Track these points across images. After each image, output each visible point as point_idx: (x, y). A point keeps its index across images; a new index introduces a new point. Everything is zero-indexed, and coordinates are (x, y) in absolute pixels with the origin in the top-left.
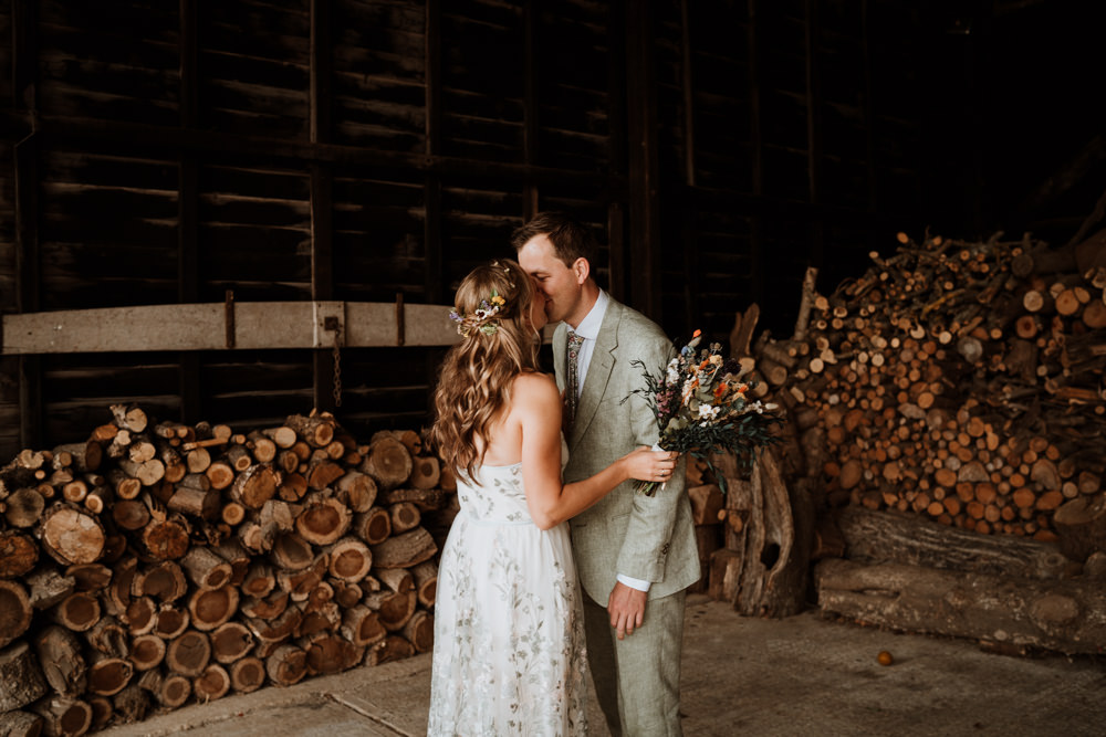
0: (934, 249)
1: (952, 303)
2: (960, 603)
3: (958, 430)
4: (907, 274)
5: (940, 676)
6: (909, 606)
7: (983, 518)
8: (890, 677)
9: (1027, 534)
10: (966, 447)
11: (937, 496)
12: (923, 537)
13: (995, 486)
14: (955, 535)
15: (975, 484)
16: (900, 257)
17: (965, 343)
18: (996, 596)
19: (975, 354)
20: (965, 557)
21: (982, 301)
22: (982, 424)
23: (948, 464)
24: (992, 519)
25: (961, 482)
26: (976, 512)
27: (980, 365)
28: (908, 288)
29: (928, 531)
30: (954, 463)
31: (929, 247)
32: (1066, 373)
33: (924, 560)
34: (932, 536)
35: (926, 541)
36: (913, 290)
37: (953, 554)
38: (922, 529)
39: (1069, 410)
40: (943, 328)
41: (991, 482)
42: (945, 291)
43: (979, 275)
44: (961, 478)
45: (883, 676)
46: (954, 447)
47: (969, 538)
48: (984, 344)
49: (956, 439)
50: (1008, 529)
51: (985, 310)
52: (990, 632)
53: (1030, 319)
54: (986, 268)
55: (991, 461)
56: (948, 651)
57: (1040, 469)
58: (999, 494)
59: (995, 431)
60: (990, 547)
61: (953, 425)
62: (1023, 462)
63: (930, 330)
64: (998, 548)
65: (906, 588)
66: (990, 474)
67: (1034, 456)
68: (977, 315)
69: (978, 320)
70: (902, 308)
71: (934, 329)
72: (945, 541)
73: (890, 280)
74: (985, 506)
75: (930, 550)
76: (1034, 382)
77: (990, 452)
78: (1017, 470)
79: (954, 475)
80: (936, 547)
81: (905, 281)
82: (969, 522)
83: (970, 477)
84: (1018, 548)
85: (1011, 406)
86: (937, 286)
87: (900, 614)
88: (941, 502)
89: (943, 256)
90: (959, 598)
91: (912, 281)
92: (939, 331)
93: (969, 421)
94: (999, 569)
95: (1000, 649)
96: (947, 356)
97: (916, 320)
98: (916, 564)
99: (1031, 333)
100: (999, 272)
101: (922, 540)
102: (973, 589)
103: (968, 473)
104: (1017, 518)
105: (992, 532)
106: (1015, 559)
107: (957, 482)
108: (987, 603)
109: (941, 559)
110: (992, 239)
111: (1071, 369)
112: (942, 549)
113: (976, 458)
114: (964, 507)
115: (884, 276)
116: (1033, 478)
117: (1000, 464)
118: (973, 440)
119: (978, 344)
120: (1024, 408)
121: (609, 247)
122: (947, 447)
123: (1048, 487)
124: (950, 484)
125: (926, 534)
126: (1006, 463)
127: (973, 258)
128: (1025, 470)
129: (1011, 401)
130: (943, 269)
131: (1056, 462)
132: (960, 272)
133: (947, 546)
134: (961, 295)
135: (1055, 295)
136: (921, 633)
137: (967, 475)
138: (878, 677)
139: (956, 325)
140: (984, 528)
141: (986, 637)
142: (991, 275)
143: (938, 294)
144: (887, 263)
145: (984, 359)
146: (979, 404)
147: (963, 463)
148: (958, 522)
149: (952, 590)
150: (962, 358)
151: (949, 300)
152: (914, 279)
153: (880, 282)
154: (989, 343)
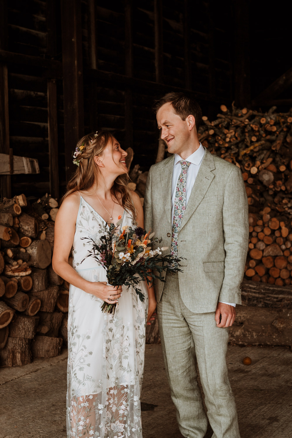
1: (257, 150)
2: (282, 326)
3: (263, 226)
4: (226, 131)
5: (280, 368)
6: (250, 330)
7: (279, 277)
8: (253, 371)
10: (268, 236)
11: (251, 265)
13: (286, 258)
14: (267, 287)
15: (275, 257)
16: (220, 120)
17: (263, 174)
19: (269, 180)
20: (275, 300)
21: (274, 149)
22: (278, 222)
23: (258, 246)
24: (285, 278)
25: (265, 257)
26: (275, 273)
27: (271, 186)
28: (228, 140)
29: (251, 286)
30: (261, 246)
31: (240, 115)
33: (251, 303)
34: (254, 289)
35: (251, 292)
36: (230, 142)
37: (268, 298)
38: (247, 285)
40: (251, 165)
41: (284, 255)
42: (252, 142)
43: (271, 133)
44: (264, 254)
45: (250, 371)
46: (261, 235)
47: (276, 289)
48: (275, 174)
49: (262, 231)
51: (274, 153)
54: (275, 129)
55: (284, 244)
58: (289, 263)
59: (286, 226)
61: (260, 223)
63: (244, 165)
65: (248, 320)
66: (283, 251)
68: (269, 157)
69: (270, 160)
70: (226, 152)
71: (246, 165)
72: (263, 291)
73: (214, 135)
74: (280, 270)
75: (254, 297)
77: (283, 238)
79: (261, 253)
80: (257, 295)
81: (225, 135)
82: (271, 279)
83: (271, 253)
85: (289, 211)
86: (248, 139)
87: (244, 335)
88: (254, 268)
89: (247, 120)
91: (229, 135)
92: (249, 166)
93: (270, 220)
96: (254, 181)
97: (234, 160)
100: (282, 131)
101: (248, 291)
102: (288, 318)
103: (270, 251)
105: (285, 285)
107: (263, 257)
109: (261, 302)
110: (271, 111)
112: (260, 296)
113: (275, 242)
114: (268, 271)
115: (211, 132)
117: (289, 245)
118: (273, 232)
119: (271, 174)
121: (48, 109)
122: (257, 236)
124: (259, 258)
125: (250, 288)
127: (268, 123)
129: (290, 208)
130: (249, 128)
132: (258, 131)
133: (264, 294)
134: (262, 145)
136: (255, 345)
137: (269, 252)
138: (247, 372)
139: (258, 163)
140: (280, 282)
142: (277, 133)
143: (249, 144)
144: (213, 124)
145: (274, 183)
146: (273, 210)
147: (267, 245)
148: (264, 280)
149: (276, 319)
150: (261, 182)
151: (255, 148)
152: (230, 134)
153: (209, 135)
154: (278, 174)
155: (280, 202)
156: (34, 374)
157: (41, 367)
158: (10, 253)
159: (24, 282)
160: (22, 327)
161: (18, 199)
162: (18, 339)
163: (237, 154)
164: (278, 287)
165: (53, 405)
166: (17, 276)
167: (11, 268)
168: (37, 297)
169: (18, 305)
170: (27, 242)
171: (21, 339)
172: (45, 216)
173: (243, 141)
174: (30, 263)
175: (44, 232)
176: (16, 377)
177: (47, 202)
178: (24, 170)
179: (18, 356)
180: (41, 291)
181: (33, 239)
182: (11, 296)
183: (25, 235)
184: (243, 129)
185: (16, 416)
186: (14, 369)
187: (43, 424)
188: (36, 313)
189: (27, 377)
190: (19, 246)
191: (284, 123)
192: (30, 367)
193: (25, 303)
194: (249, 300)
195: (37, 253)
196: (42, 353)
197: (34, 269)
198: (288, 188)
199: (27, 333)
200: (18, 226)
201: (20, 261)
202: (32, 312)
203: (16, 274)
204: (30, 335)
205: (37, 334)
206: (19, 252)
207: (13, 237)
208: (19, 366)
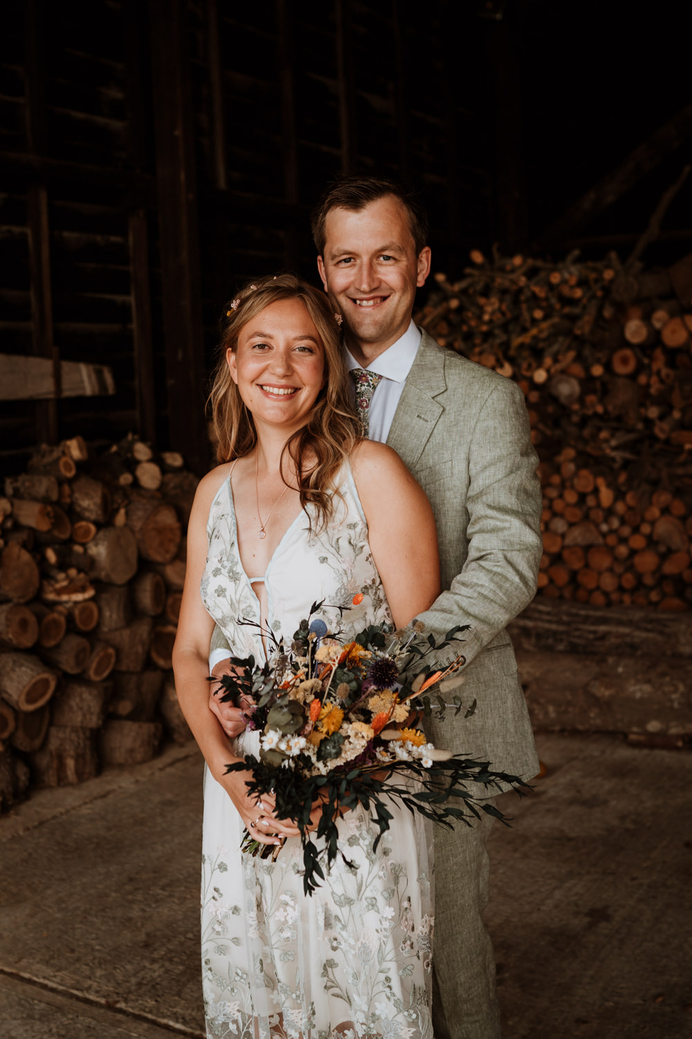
0: (513, 271)
1: (544, 335)
2: (607, 693)
3: (563, 486)
4: (482, 301)
5: (608, 785)
6: (542, 701)
7: (598, 588)
8: (552, 792)
9: (651, 603)
10: (573, 506)
12: (536, 615)
13: (611, 550)
14: (574, 611)
15: (588, 548)
16: (470, 280)
17: (559, 382)
18: (649, 681)
19: (570, 396)
20: (591, 636)
21: (578, 332)
22: (591, 478)
23: (551, 526)
24: (609, 589)
25: (568, 547)
26: (588, 581)
27: (576, 407)
28: (486, 317)
29: (540, 608)
30: (559, 525)
32: (677, 415)
33: (542, 643)
34: (548, 613)
35: (542, 620)
36: (491, 321)
37: (577, 633)
39: (683, 458)
40: (534, 365)
41: (606, 545)
42: (534, 322)
43: (571, 302)
44: (568, 541)
45: (544, 792)
46: (558, 505)
47: (591, 613)
48: (582, 382)
49: (561, 496)
50: (627, 599)
51: (579, 342)
52: (642, 723)
53: (628, 352)
54: (578, 293)
55: (606, 520)
56: (594, 749)
57: (664, 527)
58: (616, 559)
59: (609, 485)
60: (620, 623)
61: (556, 479)
62: (643, 520)
63: (519, 366)
64: (630, 623)
66: (604, 535)
67: (655, 512)
68: (569, 348)
69: (571, 355)
70: (485, 341)
71: (525, 365)
72: (565, 618)
73: (460, 310)
74: (600, 574)
75: (548, 631)
76: (640, 426)
77: (604, 510)
78: (636, 530)
79: (559, 540)
80: (554, 627)
81: (481, 309)
82: (582, 594)
83: (580, 540)
84: (651, 621)
85: (613, 454)
86: (526, 315)
88: (545, 571)
89: (523, 278)
90: (607, 687)
91: (489, 309)
92: (529, 367)
93: (576, 474)
94: (634, 647)
95: (653, 742)
96: (541, 398)
97: (501, 356)
98: (532, 649)
99: (630, 368)
100: (594, 296)
101: (535, 620)
102: (619, 676)
103: (577, 536)
104: (639, 585)
105: (609, 604)
106: (651, 635)
107: (563, 547)
108: (638, 690)
109: (561, 640)
110: (570, 258)
111: (683, 411)
112: (562, 628)
113: (586, 517)
114: (574, 576)
115: (454, 303)
116: (655, 537)
117: (615, 523)
118: (582, 497)
119: (575, 382)
120: (628, 455)
121: (131, 268)
122: (550, 507)
123: (674, 547)
124: (554, 549)
125: (540, 612)
126: (623, 522)
127: (564, 282)
128: (646, 529)
129: (615, 448)
130: (527, 293)
131: (683, 519)
132: (547, 299)
133: (568, 624)
134: (554, 326)
135: (658, 325)
136: (553, 732)
137: (576, 538)
138: (538, 795)
139: (548, 361)
140: (599, 599)
141: (635, 729)
142: (585, 301)
143: (528, 324)
144: (457, 287)
145: (581, 400)
146: (580, 453)
147: (571, 525)
148: (567, 594)
149: (595, 678)
150: (555, 399)
151: (541, 331)
152: (491, 307)
153: (449, 310)
154: (588, 383)
155: (594, 437)
156: (99, 803)
157: (114, 786)
158: (51, 556)
159: (82, 611)
160: (77, 705)
161: (69, 448)
162: (68, 730)
163: (506, 346)
164: (596, 608)
165: (131, 880)
166: (66, 602)
167: (52, 586)
168: (108, 643)
169: (68, 663)
170: (88, 531)
171: (74, 730)
172: (126, 479)
173: (517, 318)
174: (93, 574)
175: (122, 511)
176: (62, 810)
177: (131, 449)
178: (84, 388)
179: (70, 763)
180: (116, 629)
181: (99, 526)
182: (52, 643)
183: (82, 518)
184: (515, 296)
185: (50, 907)
186: (60, 793)
187: (103, 928)
188: (105, 674)
189: (85, 811)
190: (71, 541)
191: (596, 281)
192: (94, 786)
193: (81, 657)
194: (539, 636)
195: (108, 554)
196: (119, 756)
197: (101, 586)
198: (610, 408)
199: (88, 717)
200: (68, 500)
201: (73, 572)
202: (97, 672)
203: (65, 598)
204: (94, 721)
205: (110, 716)
206: (71, 551)
207: (57, 523)
208: (71, 785)
